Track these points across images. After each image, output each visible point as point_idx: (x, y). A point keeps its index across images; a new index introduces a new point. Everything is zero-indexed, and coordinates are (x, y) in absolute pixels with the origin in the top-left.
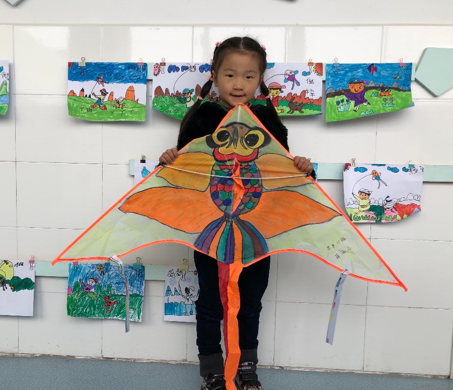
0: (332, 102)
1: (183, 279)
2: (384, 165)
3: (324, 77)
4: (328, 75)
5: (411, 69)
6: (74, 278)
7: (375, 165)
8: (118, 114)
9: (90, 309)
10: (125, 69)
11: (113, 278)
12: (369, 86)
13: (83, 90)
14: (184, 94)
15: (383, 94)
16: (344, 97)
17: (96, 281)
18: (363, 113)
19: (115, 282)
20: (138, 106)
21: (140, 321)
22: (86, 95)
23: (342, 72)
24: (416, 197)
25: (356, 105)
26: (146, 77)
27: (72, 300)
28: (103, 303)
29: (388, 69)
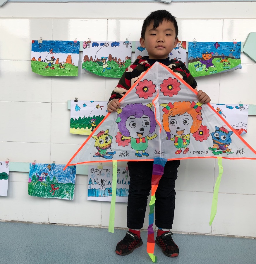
0: (192, 65)
1: (100, 174)
2: (224, 104)
3: (187, 50)
4: (190, 49)
5: (240, 46)
6: (33, 172)
7: (218, 104)
8: (61, 72)
9: (42, 192)
10: (66, 45)
11: (56, 173)
12: (214, 56)
13: (40, 57)
14: (102, 60)
15: (224, 61)
16: (200, 63)
17: (46, 175)
18: (211, 72)
19: (58, 175)
20: (73, 67)
21: (73, 200)
22: (42, 61)
23: (198, 47)
24: (244, 125)
25: (206, 67)
26: (79, 49)
27: (31, 186)
28: (50, 189)
29: (226, 45)
